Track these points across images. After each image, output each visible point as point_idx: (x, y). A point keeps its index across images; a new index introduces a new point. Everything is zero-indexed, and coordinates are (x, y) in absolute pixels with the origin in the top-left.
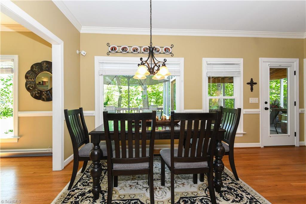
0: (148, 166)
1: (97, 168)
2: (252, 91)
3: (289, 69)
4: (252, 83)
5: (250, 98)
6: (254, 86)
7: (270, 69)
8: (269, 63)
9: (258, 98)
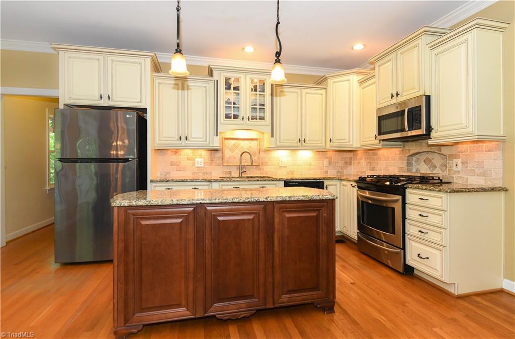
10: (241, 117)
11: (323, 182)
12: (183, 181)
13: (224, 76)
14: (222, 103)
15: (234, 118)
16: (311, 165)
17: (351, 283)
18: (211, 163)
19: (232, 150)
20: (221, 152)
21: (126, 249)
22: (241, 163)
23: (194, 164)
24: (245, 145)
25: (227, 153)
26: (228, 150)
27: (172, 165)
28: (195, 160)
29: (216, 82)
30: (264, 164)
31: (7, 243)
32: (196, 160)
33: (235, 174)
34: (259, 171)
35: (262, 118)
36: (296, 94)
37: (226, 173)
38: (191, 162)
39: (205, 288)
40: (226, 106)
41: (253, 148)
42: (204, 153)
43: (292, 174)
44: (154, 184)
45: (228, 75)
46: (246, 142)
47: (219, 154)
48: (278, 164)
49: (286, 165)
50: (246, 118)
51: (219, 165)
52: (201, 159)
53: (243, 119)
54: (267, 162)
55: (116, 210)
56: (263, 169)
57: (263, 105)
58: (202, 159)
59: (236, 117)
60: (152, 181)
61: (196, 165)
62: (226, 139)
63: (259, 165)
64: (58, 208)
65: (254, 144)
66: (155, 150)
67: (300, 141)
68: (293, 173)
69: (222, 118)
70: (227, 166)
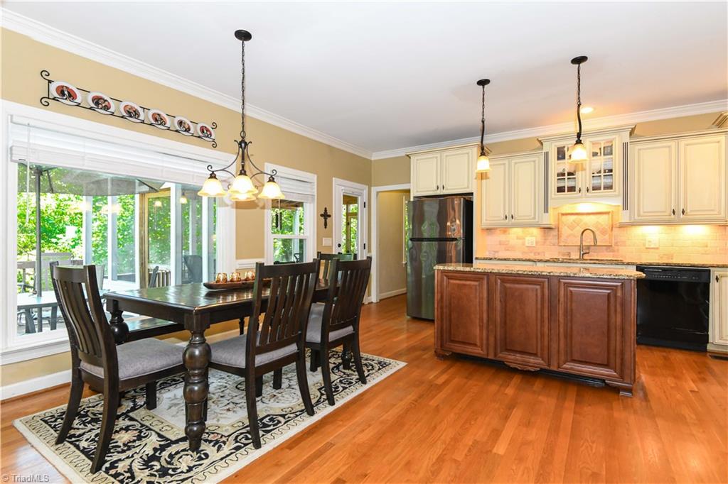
0: (297, 348)
1: (198, 383)
2: (326, 227)
3: (359, 198)
4: (326, 215)
5: (324, 239)
6: (329, 219)
7: (344, 196)
8: (343, 188)
9: (330, 239)
10: (577, 189)
11: (710, 270)
12: (505, 260)
13: (555, 146)
14: (553, 175)
15: (568, 191)
16: (707, 247)
17: (691, 391)
18: (545, 242)
19: (572, 227)
20: (557, 230)
21: (442, 297)
22: (581, 243)
23: (524, 244)
24: (590, 221)
25: (565, 231)
26: (566, 227)
27: (500, 244)
28: (524, 239)
29: (546, 155)
30: (619, 244)
31: (380, 300)
32: (527, 238)
33: (575, 255)
34: (611, 253)
35: (609, 187)
36: (667, 150)
37: (564, 255)
38: (520, 241)
39: (495, 337)
40: (559, 179)
41: (603, 223)
42: (536, 231)
43: (668, 258)
44: (478, 261)
45: (560, 144)
46: (592, 217)
47: (554, 233)
48: (644, 245)
49: (657, 246)
50: (584, 190)
51: (554, 245)
52: (532, 237)
53: (580, 191)
54: (625, 242)
55: (436, 271)
56: (618, 250)
57: (611, 171)
58: (534, 238)
59: (572, 189)
60: (477, 258)
61: (527, 245)
62: (563, 214)
63: (611, 246)
64: (410, 279)
65: (603, 219)
66: (483, 229)
67: (674, 212)
68: (671, 256)
69: (553, 193)
70: (564, 246)
